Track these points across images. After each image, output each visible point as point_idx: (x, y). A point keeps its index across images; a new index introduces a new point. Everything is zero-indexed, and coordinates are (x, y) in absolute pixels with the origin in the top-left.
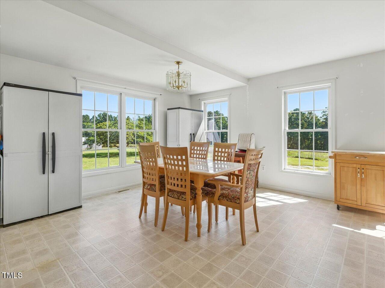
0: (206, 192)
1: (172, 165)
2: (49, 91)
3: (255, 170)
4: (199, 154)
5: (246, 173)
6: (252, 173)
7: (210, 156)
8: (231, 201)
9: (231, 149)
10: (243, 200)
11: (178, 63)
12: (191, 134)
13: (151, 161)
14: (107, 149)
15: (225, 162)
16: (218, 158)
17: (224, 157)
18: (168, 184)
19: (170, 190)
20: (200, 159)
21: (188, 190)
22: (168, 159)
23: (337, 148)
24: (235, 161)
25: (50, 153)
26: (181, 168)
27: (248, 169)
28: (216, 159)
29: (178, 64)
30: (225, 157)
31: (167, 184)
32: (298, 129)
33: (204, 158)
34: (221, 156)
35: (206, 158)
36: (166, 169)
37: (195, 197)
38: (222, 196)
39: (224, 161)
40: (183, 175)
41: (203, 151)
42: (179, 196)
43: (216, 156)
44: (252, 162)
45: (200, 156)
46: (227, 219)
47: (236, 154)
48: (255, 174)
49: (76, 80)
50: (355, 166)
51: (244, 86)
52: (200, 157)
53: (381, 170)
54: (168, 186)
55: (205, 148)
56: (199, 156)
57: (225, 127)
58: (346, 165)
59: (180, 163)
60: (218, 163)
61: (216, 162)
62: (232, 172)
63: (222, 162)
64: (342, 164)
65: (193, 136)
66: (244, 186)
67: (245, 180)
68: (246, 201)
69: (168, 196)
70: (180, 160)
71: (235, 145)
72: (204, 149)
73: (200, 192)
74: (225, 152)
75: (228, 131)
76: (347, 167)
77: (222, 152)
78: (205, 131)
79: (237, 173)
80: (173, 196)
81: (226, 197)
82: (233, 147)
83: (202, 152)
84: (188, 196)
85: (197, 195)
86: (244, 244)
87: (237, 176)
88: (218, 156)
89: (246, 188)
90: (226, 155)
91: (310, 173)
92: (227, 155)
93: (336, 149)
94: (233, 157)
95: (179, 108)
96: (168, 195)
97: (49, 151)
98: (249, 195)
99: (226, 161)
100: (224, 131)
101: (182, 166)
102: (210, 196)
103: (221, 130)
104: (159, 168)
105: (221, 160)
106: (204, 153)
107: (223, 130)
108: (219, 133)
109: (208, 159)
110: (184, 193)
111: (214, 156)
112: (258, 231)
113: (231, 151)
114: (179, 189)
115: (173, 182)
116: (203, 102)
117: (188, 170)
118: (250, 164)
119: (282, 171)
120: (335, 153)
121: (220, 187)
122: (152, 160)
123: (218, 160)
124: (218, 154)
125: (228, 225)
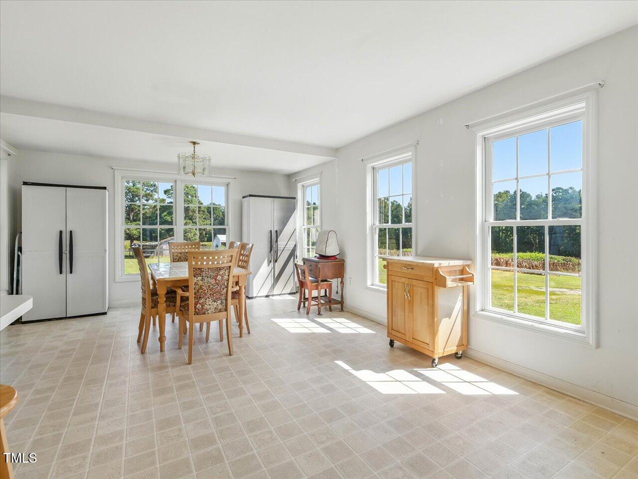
2: (66, 187)
10: (191, 310)
11: (194, 143)
12: (271, 231)
21: (147, 297)
25: (67, 252)
49: (114, 170)
50: (403, 279)
51: (332, 161)
53: (425, 288)
58: (396, 279)
64: (393, 278)
65: (274, 235)
66: (191, 294)
67: (192, 287)
73: (161, 299)
76: (398, 281)
78: (304, 227)
85: (158, 304)
89: (199, 298)
95: (250, 196)
98: (207, 306)
112: (231, 355)
116: (299, 185)
118: (199, 268)
119: (367, 288)
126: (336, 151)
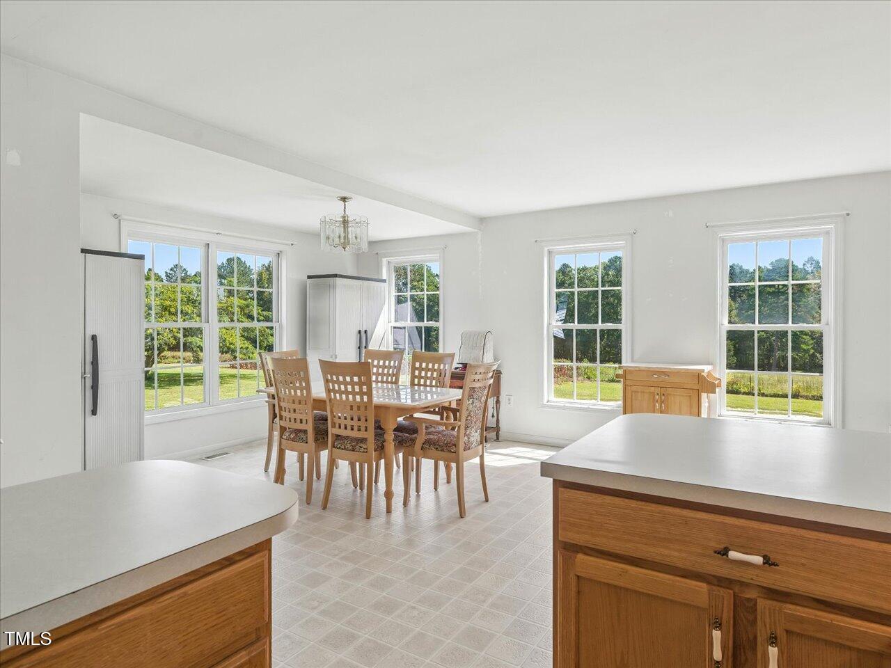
0: (399, 439)
1: (341, 393)
2: (85, 253)
3: (481, 398)
4: (382, 375)
5: (467, 403)
6: (477, 403)
7: (405, 379)
8: (443, 450)
9: (445, 364)
10: (462, 446)
11: (344, 199)
12: (360, 332)
13: (298, 388)
14: (179, 367)
15: (434, 389)
16: (419, 382)
17: (432, 378)
18: (334, 425)
19: (338, 437)
20: (385, 385)
21: (370, 436)
22: (334, 382)
23: (635, 358)
24: (451, 387)
25: (89, 376)
26: (358, 398)
27: (470, 396)
28: (416, 382)
29: (345, 201)
30: (434, 378)
31: (332, 427)
32: (572, 324)
33: (392, 383)
34: (426, 378)
35: (396, 382)
36: (330, 400)
37: (382, 447)
38: (428, 442)
39: (431, 386)
40: (362, 409)
41: (391, 367)
42: (353, 445)
43: (416, 377)
44: (477, 385)
45: (385, 378)
46: (436, 488)
47: (453, 373)
48: (483, 405)
49: (120, 220)
50: (652, 389)
51: (472, 233)
52: (385, 380)
53: (686, 396)
54: (332, 431)
55: (395, 362)
56: (382, 378)
57: (434, 316)
58: (640, 389)
59: (357, 389)
60: (419, 390)
61: (416, 388)
62: (447, 405)
63: (428, 389)
64: (634, 388)
65: (363, 335)
66: (462, 423)
67: (464, 414)
68: (467, 448)
69: (334, 449)
70: (357, 384)
71: (453, 355)
72: (392, 364)
73: (390, 436)
74: (433, 370)
75: (440, 325)
76: (641, 392)
77: (427, 370)
78: (391, 325)
79: (454, 405)
80: (342, 447)
81: (434, 444)
82: (449, 360)
83: (388, 371)
84: (371, 444)
85: (385, 444)
86: (462, 515)
87: (455, 411)
88: (420, 377)
89: (467, 428)
90: (435, 376)
91: (591, 407)
92: (437, 375)
93: (633, 361)
94: (448, 379)
95: (336, 276)
96: (334, 446)
97: (87, 371)
98: (472, 439)
99: (436, 386)
100: (432, 324)
101: (361, 393)
102: (408, 444)
103: (426, 323)
104: (314, 400)
105: (425, 385)
106: (393, 371)
107: (430, 322)
108: (419, 329)
109: (400, 383)
110: (364, 440)
111: (413, 377)
112: (487, 500)
113: (444, 367)
114: (355, 434)
115: (343, 422)
116: (385, 261)
117: (372, 401)
118: (474, 388)
119: (544, 406)
120: (624, 369)
121: (424, 431)
122: (301, 384)
123: (419, 385)
124: (420, 373)
125: (437, 497)
126: (482, 220)
